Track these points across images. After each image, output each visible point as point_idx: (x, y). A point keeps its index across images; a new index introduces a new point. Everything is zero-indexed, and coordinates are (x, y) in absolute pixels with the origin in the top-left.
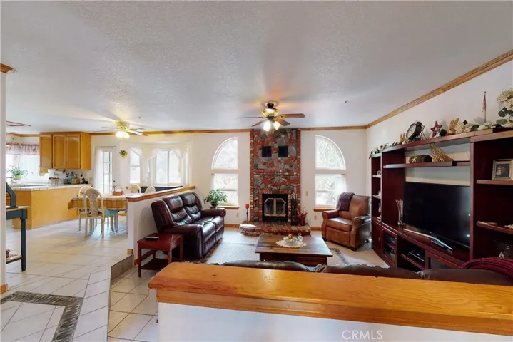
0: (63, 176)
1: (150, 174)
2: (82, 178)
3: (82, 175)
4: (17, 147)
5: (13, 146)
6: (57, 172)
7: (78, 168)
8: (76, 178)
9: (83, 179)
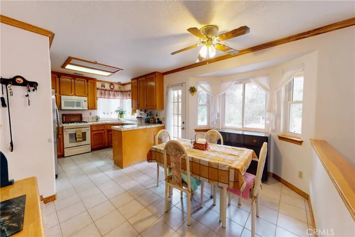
0: (144, 116)
1: (218, 115)
2: (157, 117)
3: (157, 115)
4: (121, 93)
5: (120, 93)
6: (142, 112)
7: (154, 109)
8: (153, 118)
9: (158, 119)
